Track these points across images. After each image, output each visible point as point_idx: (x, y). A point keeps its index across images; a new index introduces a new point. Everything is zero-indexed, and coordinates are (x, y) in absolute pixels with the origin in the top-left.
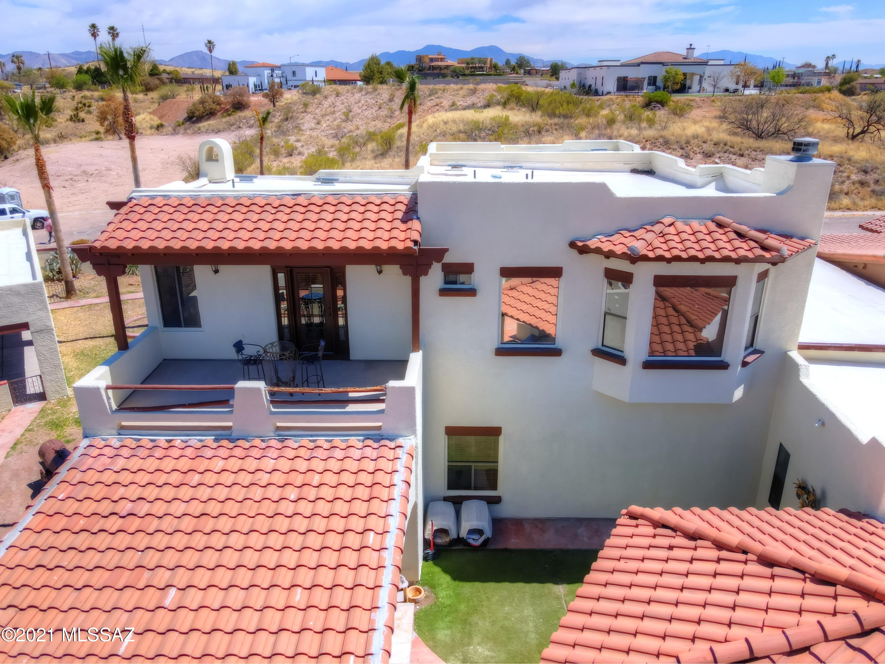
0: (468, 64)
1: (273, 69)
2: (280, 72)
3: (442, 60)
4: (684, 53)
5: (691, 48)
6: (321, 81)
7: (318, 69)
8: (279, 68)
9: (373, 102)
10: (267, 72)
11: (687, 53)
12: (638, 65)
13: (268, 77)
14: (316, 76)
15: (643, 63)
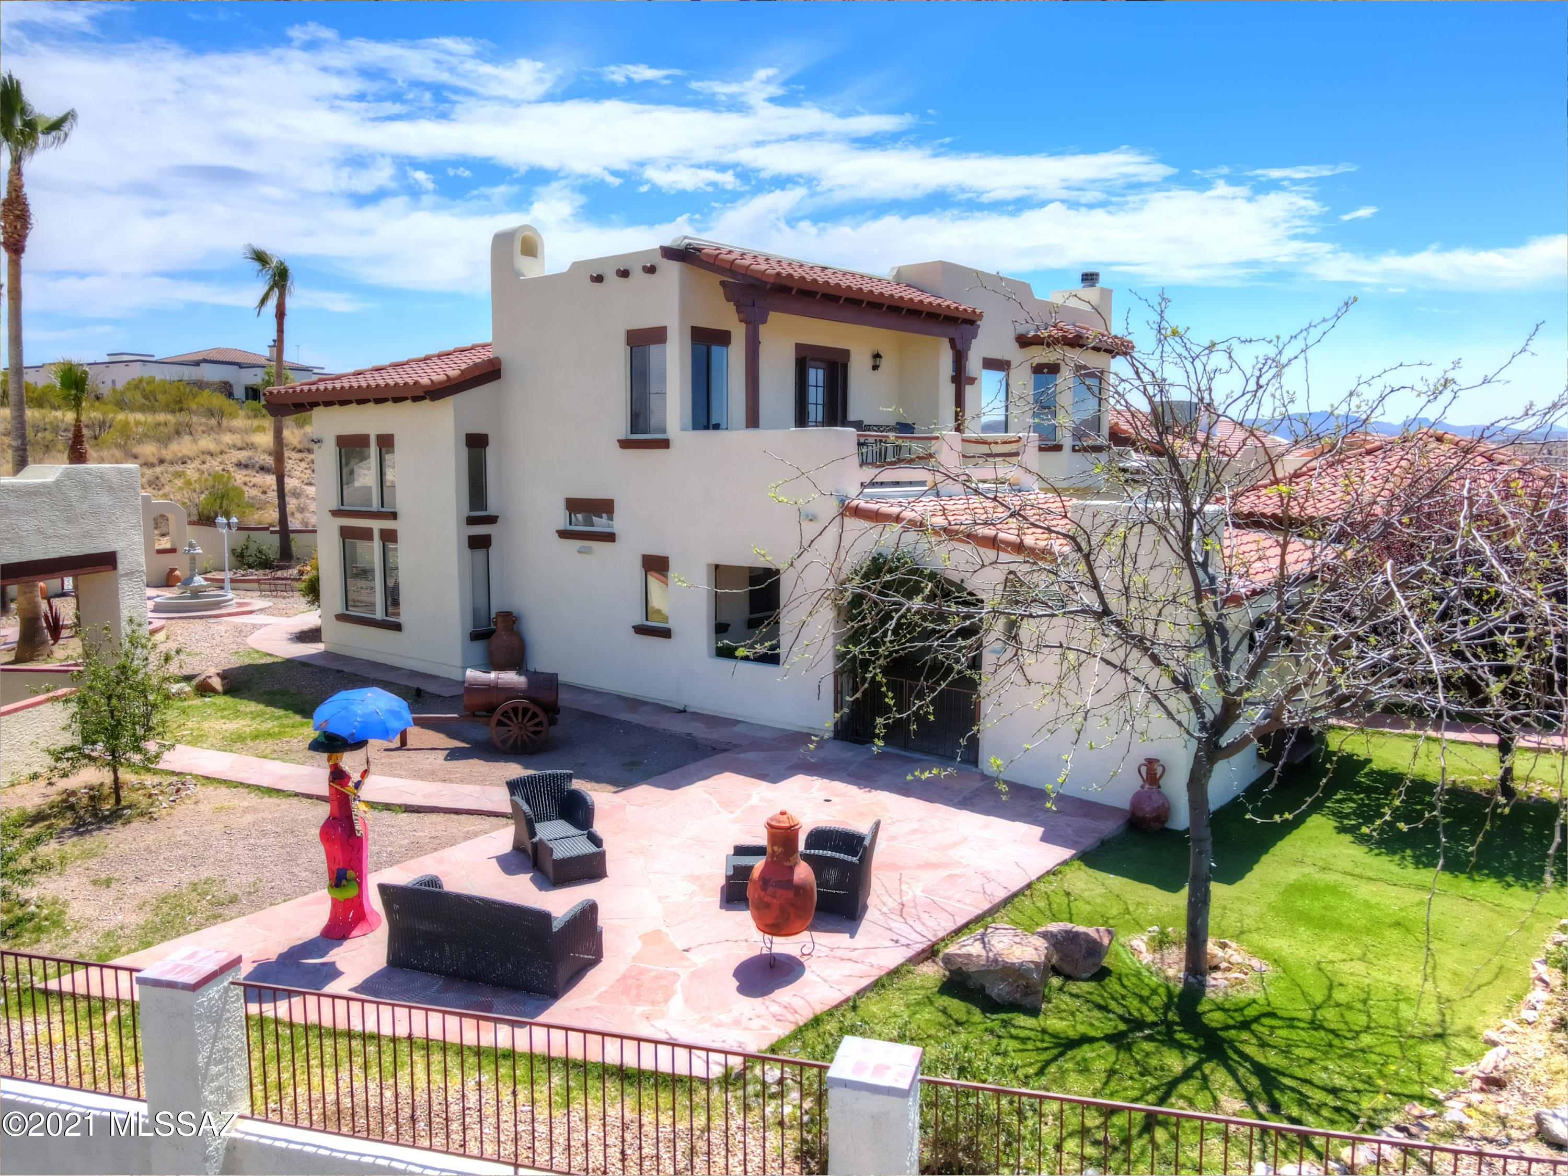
15: (205, 361)
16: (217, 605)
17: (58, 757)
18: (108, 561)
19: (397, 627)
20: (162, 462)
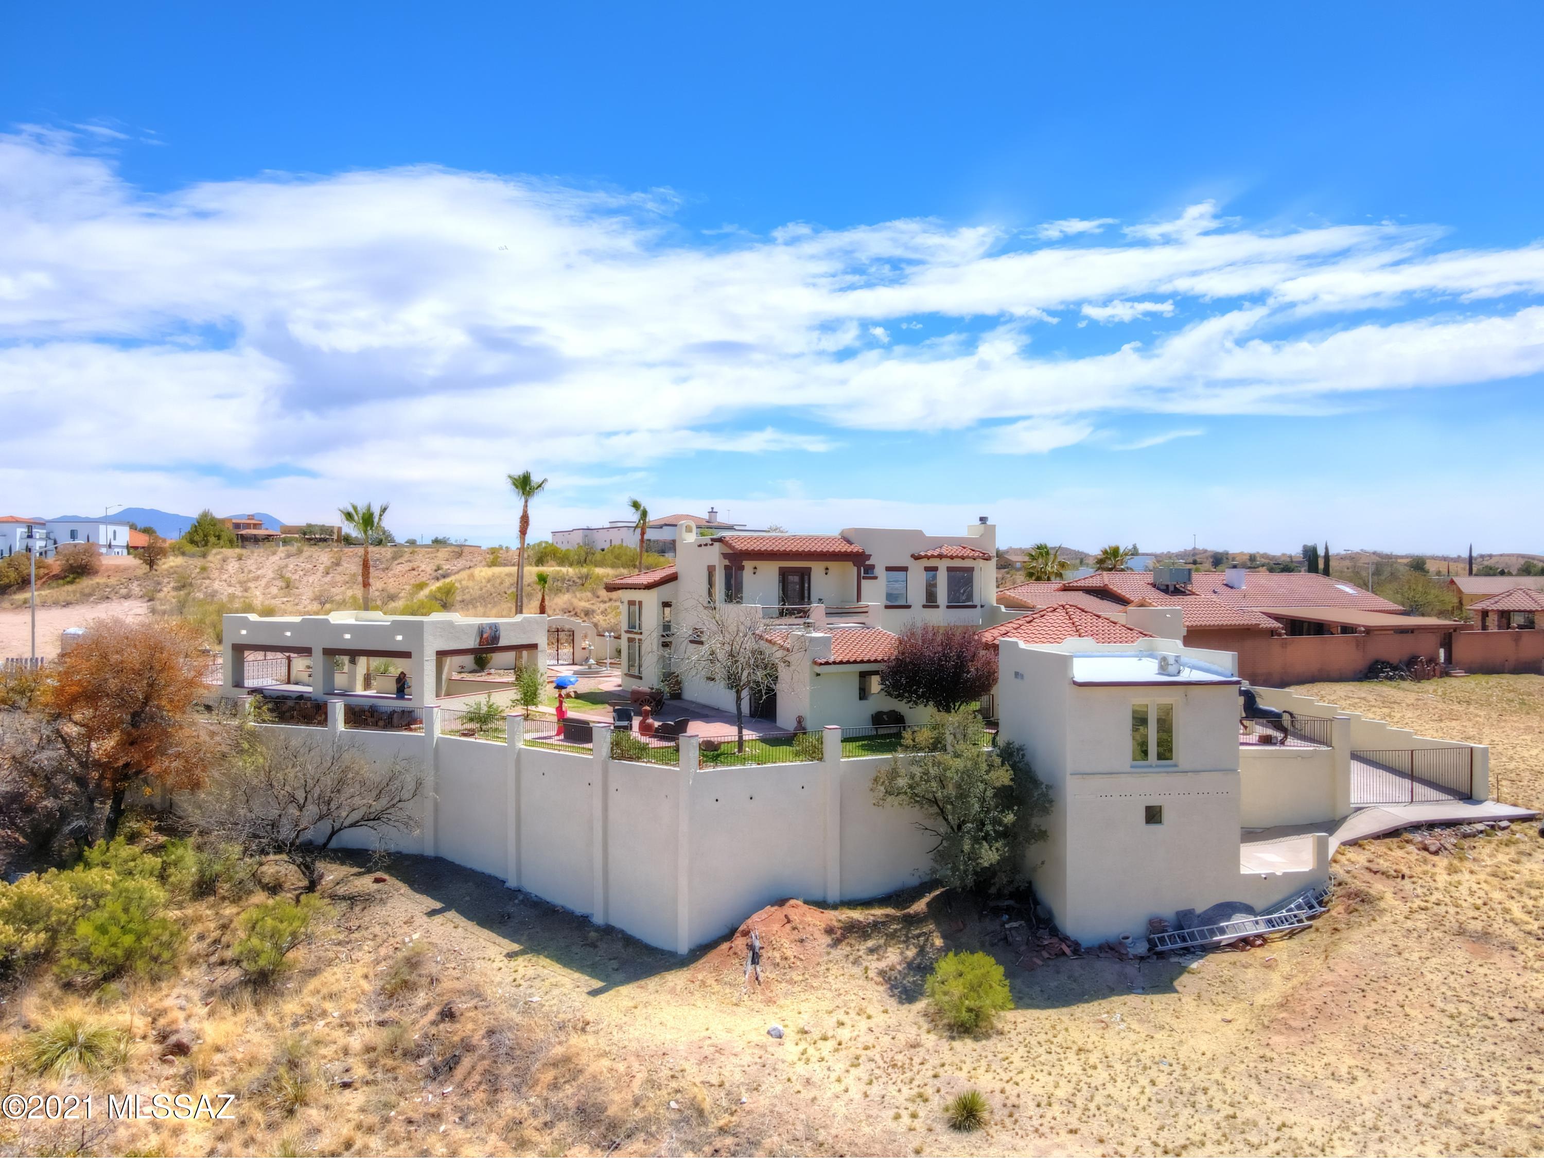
0: (305, 534)
1: (30, 526)
2: (45, 531)
3: (256, 526)
4: (706, 517)
5: (712, 512)
6: (122, 547)
7: (119, 529)
8: (42, 524)
9: (311, 566)
10: (21, 531)
11: (710, 517)
12: (661, 527)
13: (21, 538)
14: (115, 539)
15: (666, 525)
16: (597, 673)
17: (513, 701)
18: (534, 647)
19: (641, 678)
20: (610, 600)
